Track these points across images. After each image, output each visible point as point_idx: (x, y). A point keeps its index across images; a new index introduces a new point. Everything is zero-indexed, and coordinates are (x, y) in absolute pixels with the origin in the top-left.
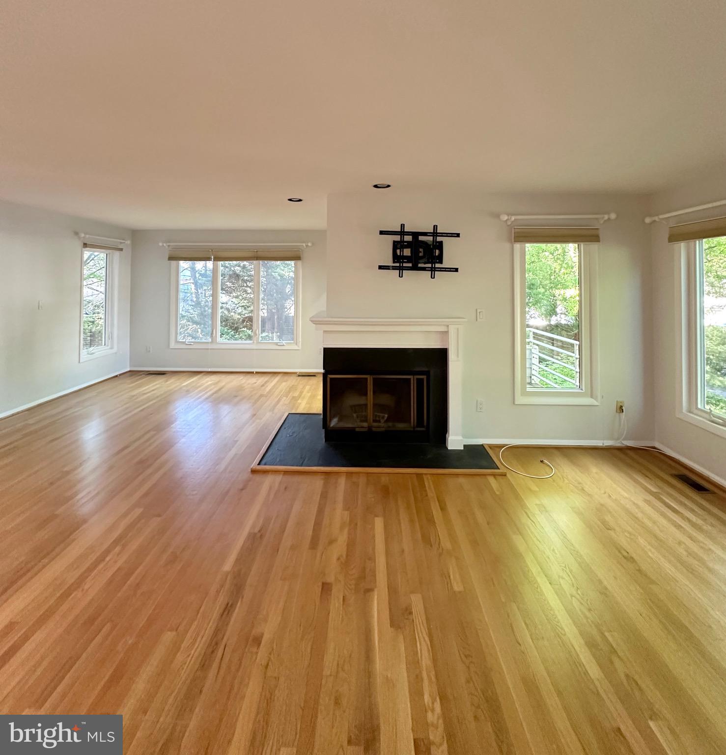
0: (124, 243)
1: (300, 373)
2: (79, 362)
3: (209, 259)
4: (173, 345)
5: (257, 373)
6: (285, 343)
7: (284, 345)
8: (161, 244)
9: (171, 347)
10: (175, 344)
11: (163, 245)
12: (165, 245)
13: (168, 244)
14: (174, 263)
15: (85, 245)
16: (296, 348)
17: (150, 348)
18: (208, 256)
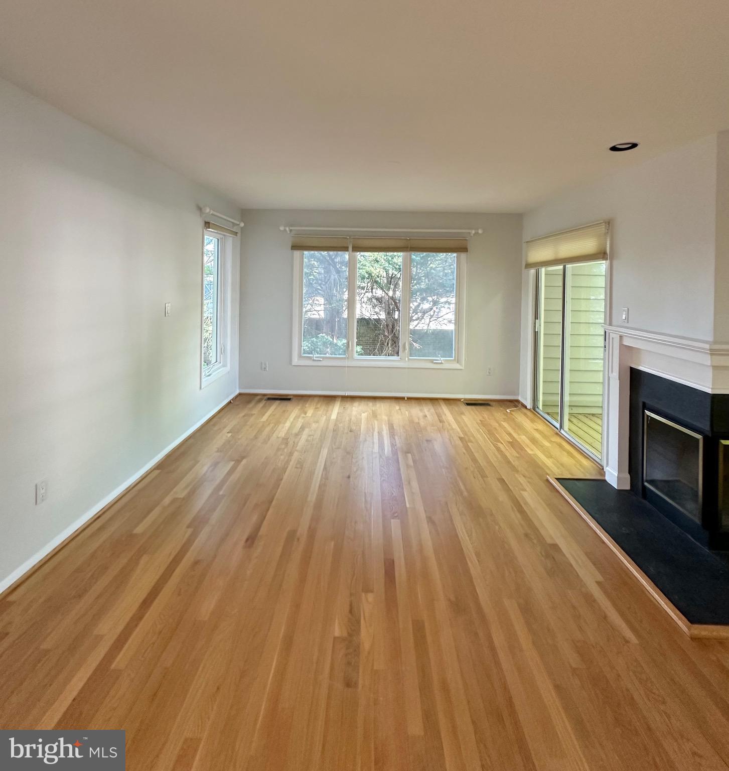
0: (238, 225)
1: (465, 399)
2: (201, 388)
3: (345, 249)
4: (295, 361)
5: (409, 399)
6: (443, 360)
7: (442, 363)
8: (282, 228)
9: (293, 364)
10: (298, 360)
11: (285, 230)
12: (287, 229)
13: (291, 228)
14: (297, 253)
15: (207, 224)
16: (458, 366)
17: (265, 364)
18: (346, 245)
